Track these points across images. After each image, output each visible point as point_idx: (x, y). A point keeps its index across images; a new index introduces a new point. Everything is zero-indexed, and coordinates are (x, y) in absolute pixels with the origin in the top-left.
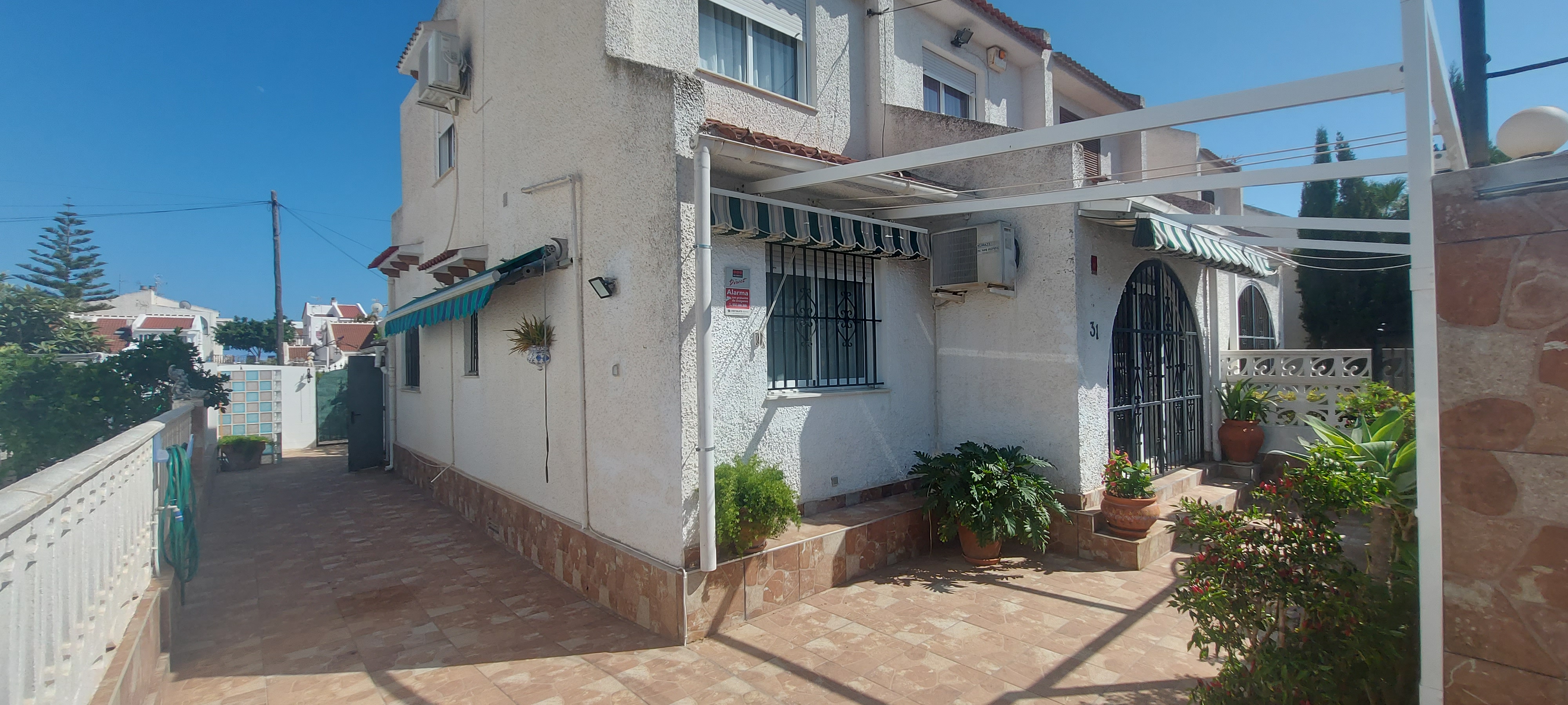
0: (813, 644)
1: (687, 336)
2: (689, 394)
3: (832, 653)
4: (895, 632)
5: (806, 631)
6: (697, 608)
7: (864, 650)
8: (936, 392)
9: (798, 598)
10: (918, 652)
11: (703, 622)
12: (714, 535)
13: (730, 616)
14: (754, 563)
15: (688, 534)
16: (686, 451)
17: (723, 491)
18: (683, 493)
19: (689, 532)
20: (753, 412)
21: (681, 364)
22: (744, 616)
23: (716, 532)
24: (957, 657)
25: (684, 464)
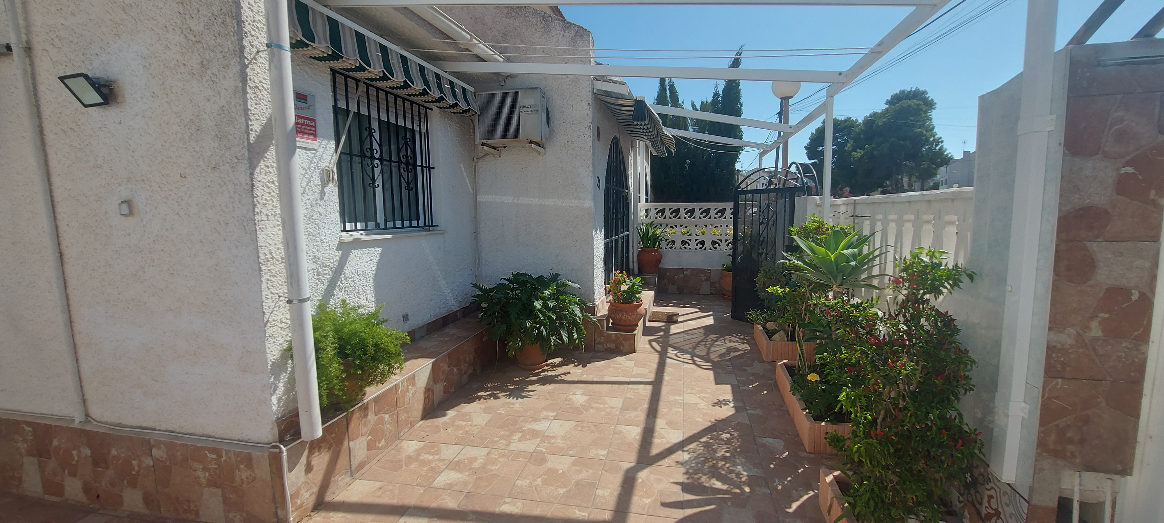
0: (441, 480)
1: (259, 162)
2: (267, 235)
3: (465, 483)
4: (508, 445)
5: (425, 469)
6: (301, 483)
7: (492, 470)
8: (476, 233)
9: (397, 437)
10: (538, 458)
11: (308, 497)
12: (317, 397)
13: (336, 478)
14: (357, 415)
15: (279, 402)
16: (268, 304)
17: (322, 345)
18: (268, 355)
19: (279, 400)
20: (327, 256)
21: (254, 197)
22: (349, 473)
23: (320, 393)
24: (571, 452)
25: (268, 321)
